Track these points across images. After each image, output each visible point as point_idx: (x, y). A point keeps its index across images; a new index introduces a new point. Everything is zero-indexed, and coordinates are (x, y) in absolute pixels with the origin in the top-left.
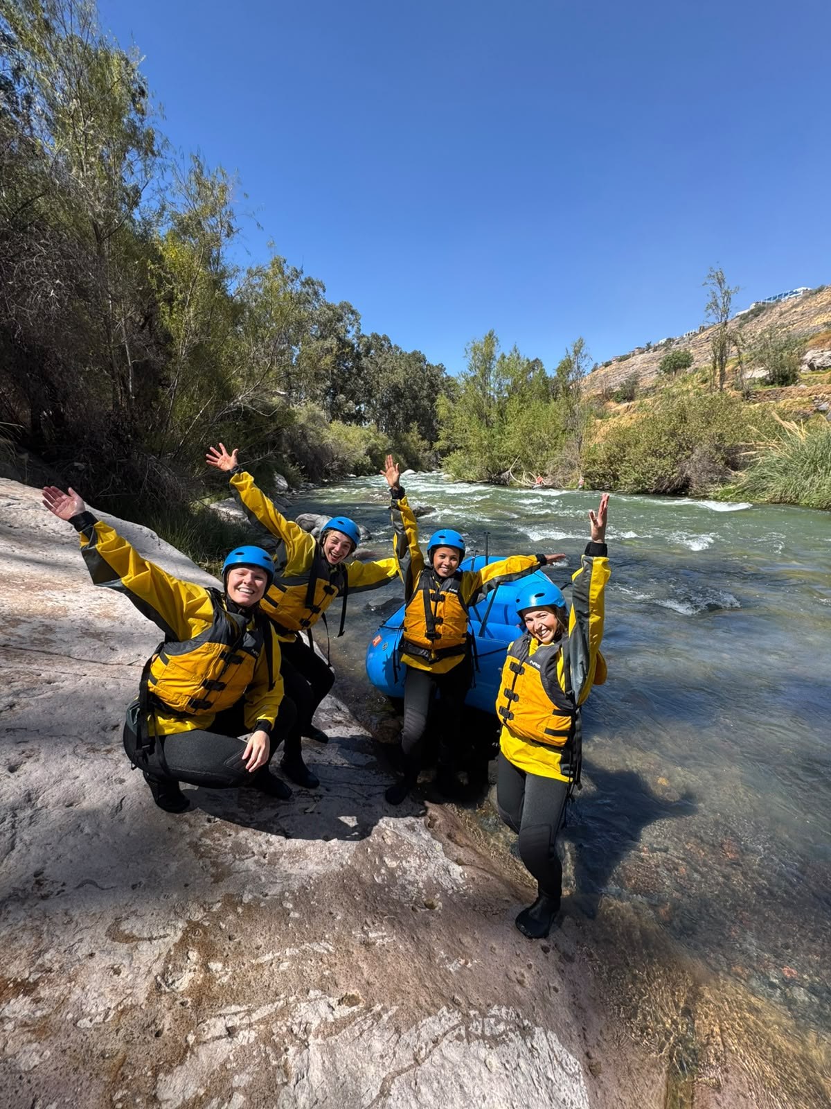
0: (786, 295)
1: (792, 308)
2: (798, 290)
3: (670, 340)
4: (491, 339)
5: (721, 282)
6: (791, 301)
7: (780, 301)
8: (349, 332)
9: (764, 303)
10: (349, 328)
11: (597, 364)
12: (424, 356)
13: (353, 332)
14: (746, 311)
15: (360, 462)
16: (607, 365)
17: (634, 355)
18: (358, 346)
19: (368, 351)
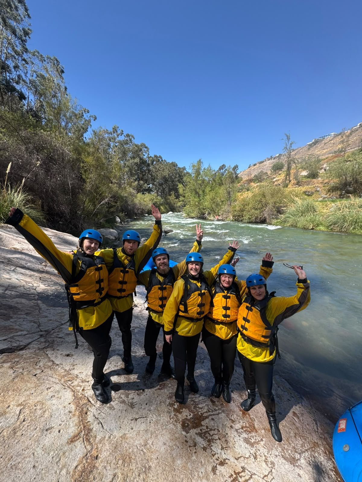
0: (327, 136)
1: (329, 141)
2: (332, 134)
3: (280, 155)
4: (200, 162)
5: (288, 139)
6: (329, 138)
7: (324, 138)
8: (145, 155)
9: (318, 139)
10: (144, 154)
11: (250, 165)
12: (177, 164)
13: (146, 155)
14: (311, 143)
15: (150, 209)
16: (255, 165)
17: (265, 161)
18: (149, 161)
19: (152, 163)
